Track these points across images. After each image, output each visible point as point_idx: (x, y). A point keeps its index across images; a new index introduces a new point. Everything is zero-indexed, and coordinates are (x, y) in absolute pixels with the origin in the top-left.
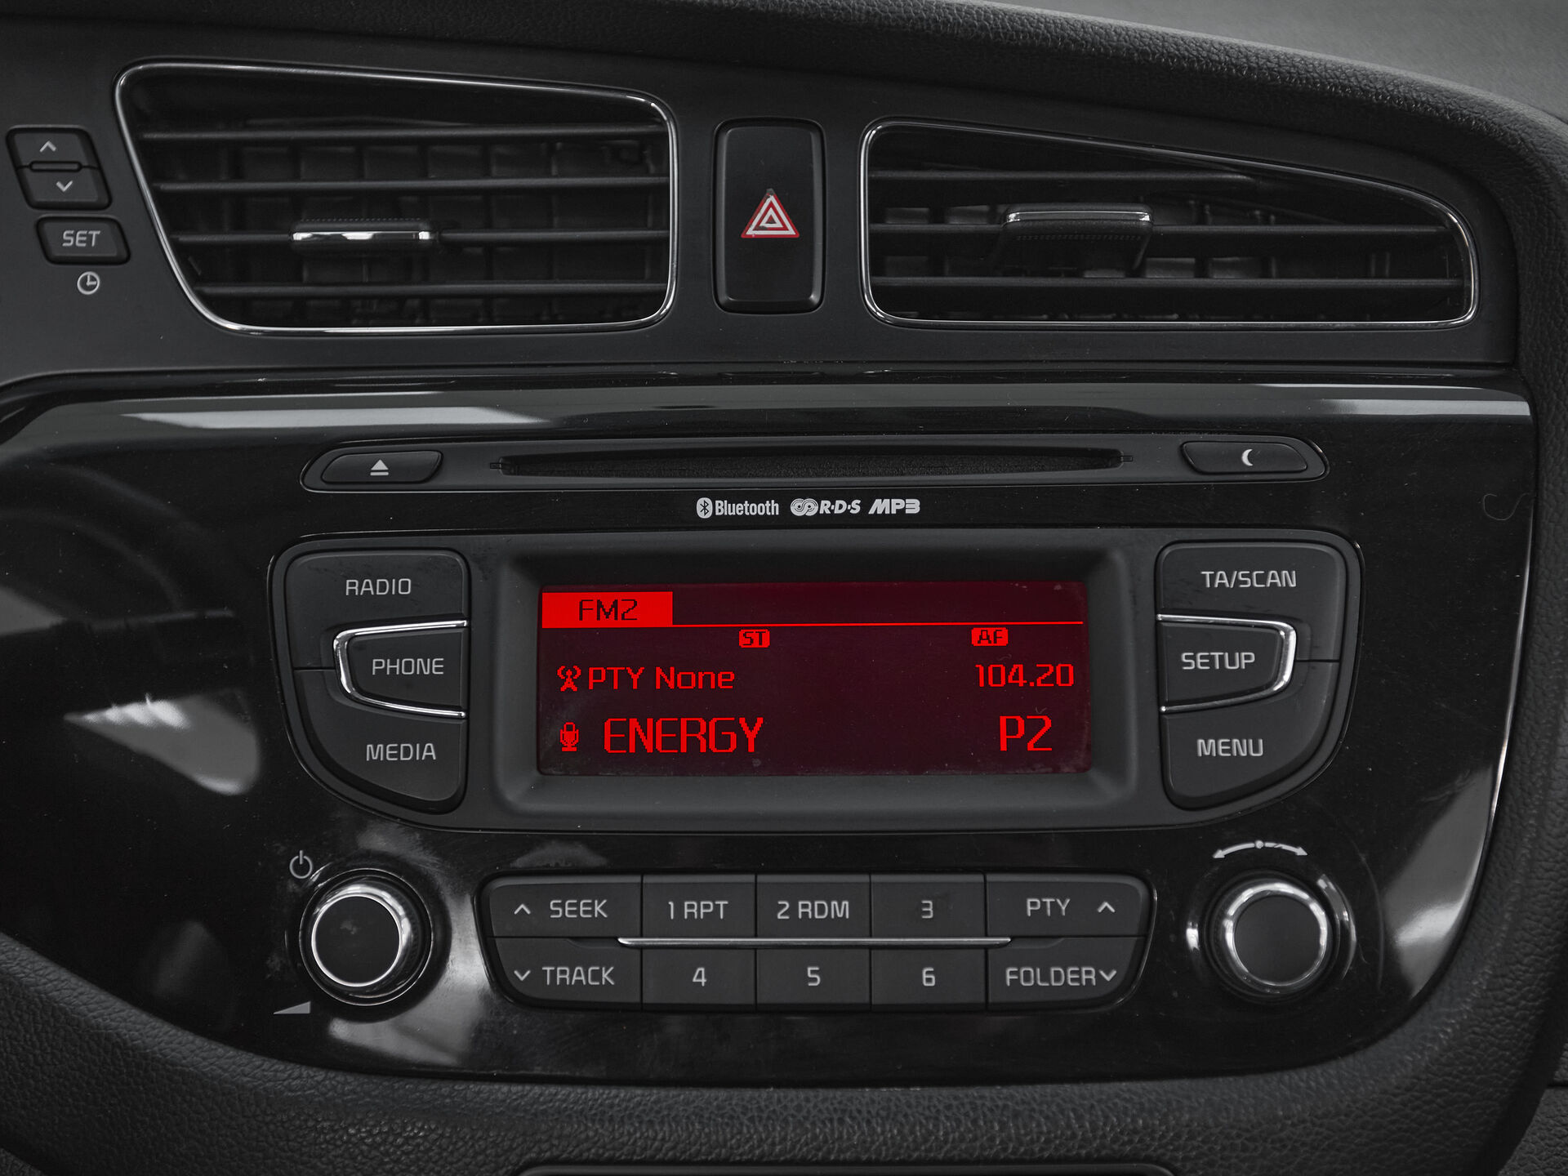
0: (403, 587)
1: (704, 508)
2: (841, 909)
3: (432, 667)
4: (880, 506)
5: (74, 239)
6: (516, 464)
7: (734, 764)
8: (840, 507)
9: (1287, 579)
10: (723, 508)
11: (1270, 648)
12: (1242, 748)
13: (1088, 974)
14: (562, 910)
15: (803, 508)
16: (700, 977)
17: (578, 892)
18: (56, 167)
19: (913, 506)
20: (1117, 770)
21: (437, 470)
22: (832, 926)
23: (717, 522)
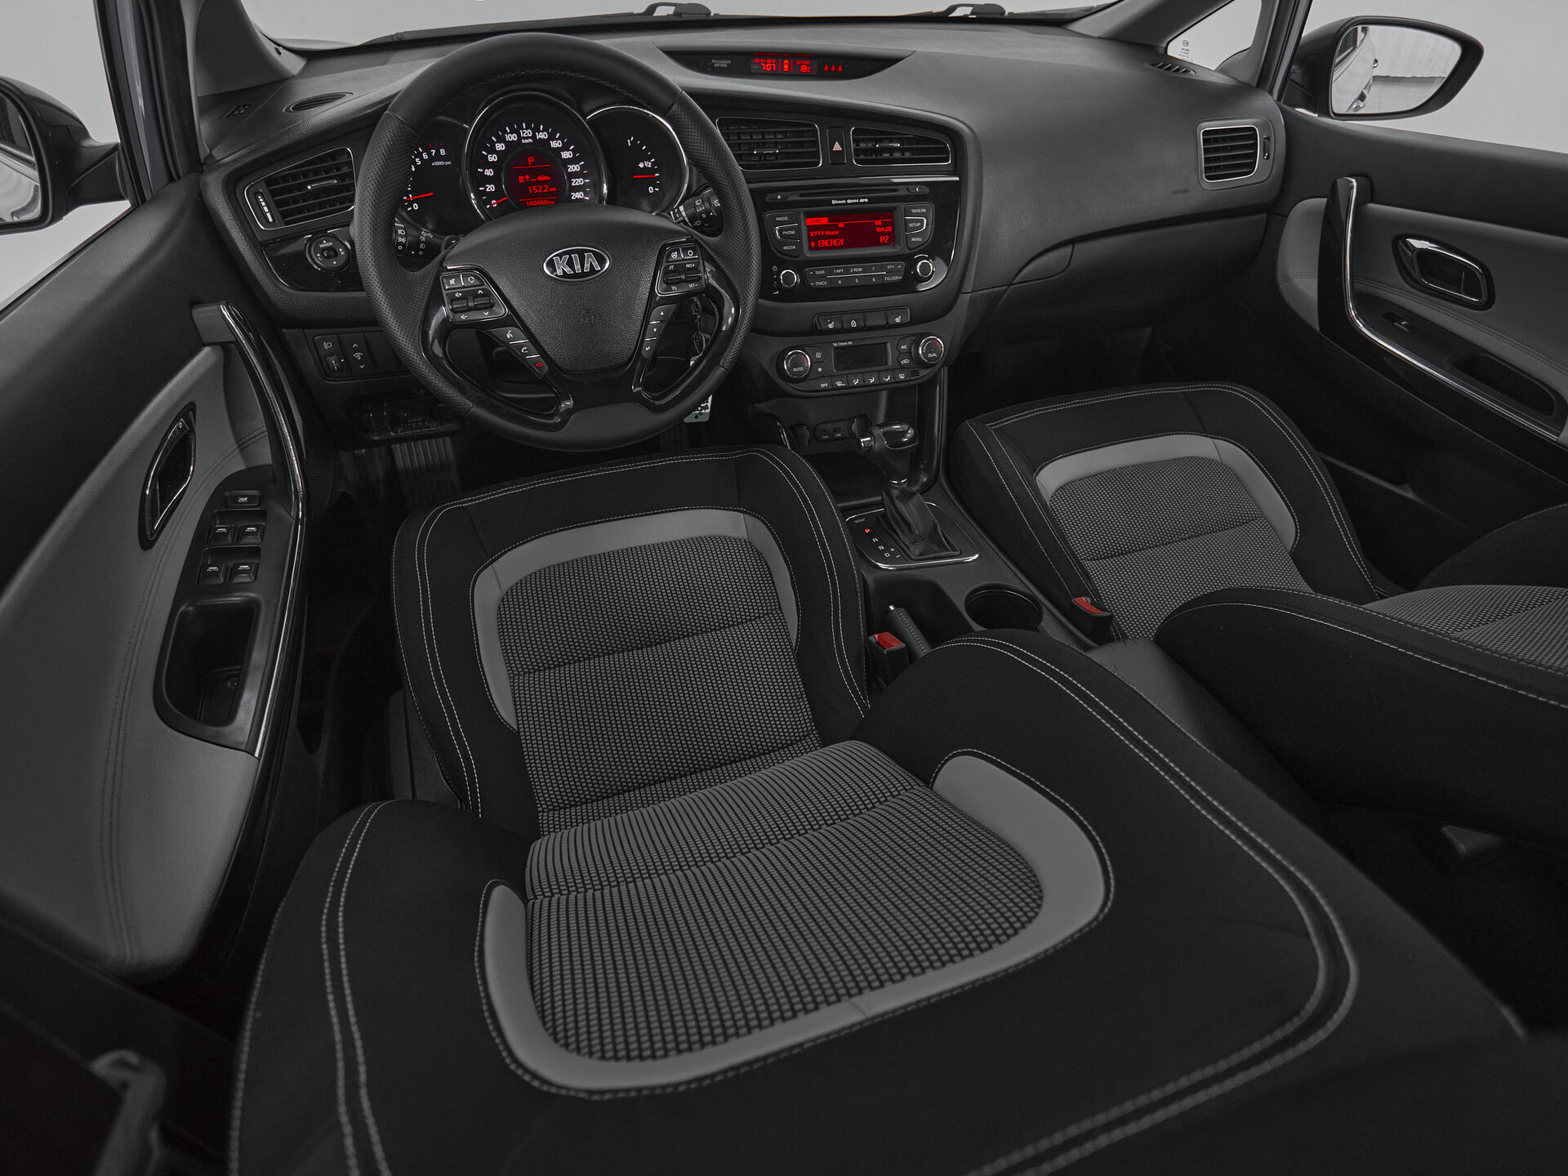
0: (786, 218)
1: (834, 202)
2: (860, 270)
3: (792, 232)
4: (861, 200)
7: (839, 248)
8: (855, 201)
9: (924, 210)
10: (836, 202)
11: (922, 221)
12: (919, 239)
13: (897, 278)
14: (817, 273)
15: (849, 201)
16: (840, 282)
17: (820, 270)
19: (867, 200)
20: (900, 244)
21: (788, 197)
22: (860, 272)
23: (836, 204)
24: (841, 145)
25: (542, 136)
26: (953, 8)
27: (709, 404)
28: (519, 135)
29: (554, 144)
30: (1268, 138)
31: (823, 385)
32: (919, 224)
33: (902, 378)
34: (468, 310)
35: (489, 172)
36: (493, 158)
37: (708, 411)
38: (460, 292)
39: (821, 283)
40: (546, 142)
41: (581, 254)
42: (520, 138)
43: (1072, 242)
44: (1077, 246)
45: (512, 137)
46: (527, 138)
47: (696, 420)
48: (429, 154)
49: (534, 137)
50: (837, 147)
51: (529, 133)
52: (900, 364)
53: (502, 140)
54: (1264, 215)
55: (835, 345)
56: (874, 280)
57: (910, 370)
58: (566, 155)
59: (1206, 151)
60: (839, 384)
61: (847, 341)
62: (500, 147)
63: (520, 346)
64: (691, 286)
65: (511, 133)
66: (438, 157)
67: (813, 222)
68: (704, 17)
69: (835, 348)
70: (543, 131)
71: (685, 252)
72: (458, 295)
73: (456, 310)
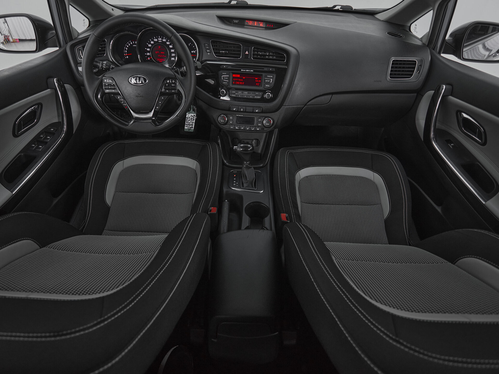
0: (226, 74)
1: (242, 70)
2: (247, 93)
3: (227, 78)
4: (251, 71)
5: (208, 51)
6: (232, 67)
7: (242, 85)
8: (249, 71)
9: (272, 76)
10: (243, 70)
11: (270, 80)
12: (268, 86)
13: (259, 97)
14: (233, 92)
15: (247, 71)
16: (240, 96)
17: (234, 91)
18: (207, 46)
19: (253, 71)
20: (262, 87)
21: (227, 67)
22: (246, 94)
23: (242, 71)
24: (248, 52)
25: (164, 40)
26: (335, 6)
27: (193, 127)
29: (168, 43)
30: (421, 65)
31: (231, 127)
32: (269, 81)
33: (258, 130)
34: (109, 89)
35: (148, 49)
36: (150, 45)
37: (193, 129)
38: (107, 84)
39: (234, 95)
40: (165, 42)
41: (140, 78)
42: (158, 40)
43: (332, 94)
44: (333, 96)
45: (156, 40)
46: (160, 41)
47: (189, 131)
48: (132, 43)
49: (162, 40)
50: (247, 53)
51: (160, 39)
52: (258, 125)
53: (153, 40)
54: (416, 94)
55: (237, 115)
56: (251, 97)
57: (261, 127)
58: (171, 46)
59: (392, 67)
60: (237, 128)
61: (241, 115)
62: (152, 42)
63: (121, 101)
64: (173, 91)
65: (156, 39)
66: (135, 44)
67: (234, 76)
69: (237, 117)
70: (164, 39)
71: (172, 81)
72: (107, 85)
73: (106, 89)
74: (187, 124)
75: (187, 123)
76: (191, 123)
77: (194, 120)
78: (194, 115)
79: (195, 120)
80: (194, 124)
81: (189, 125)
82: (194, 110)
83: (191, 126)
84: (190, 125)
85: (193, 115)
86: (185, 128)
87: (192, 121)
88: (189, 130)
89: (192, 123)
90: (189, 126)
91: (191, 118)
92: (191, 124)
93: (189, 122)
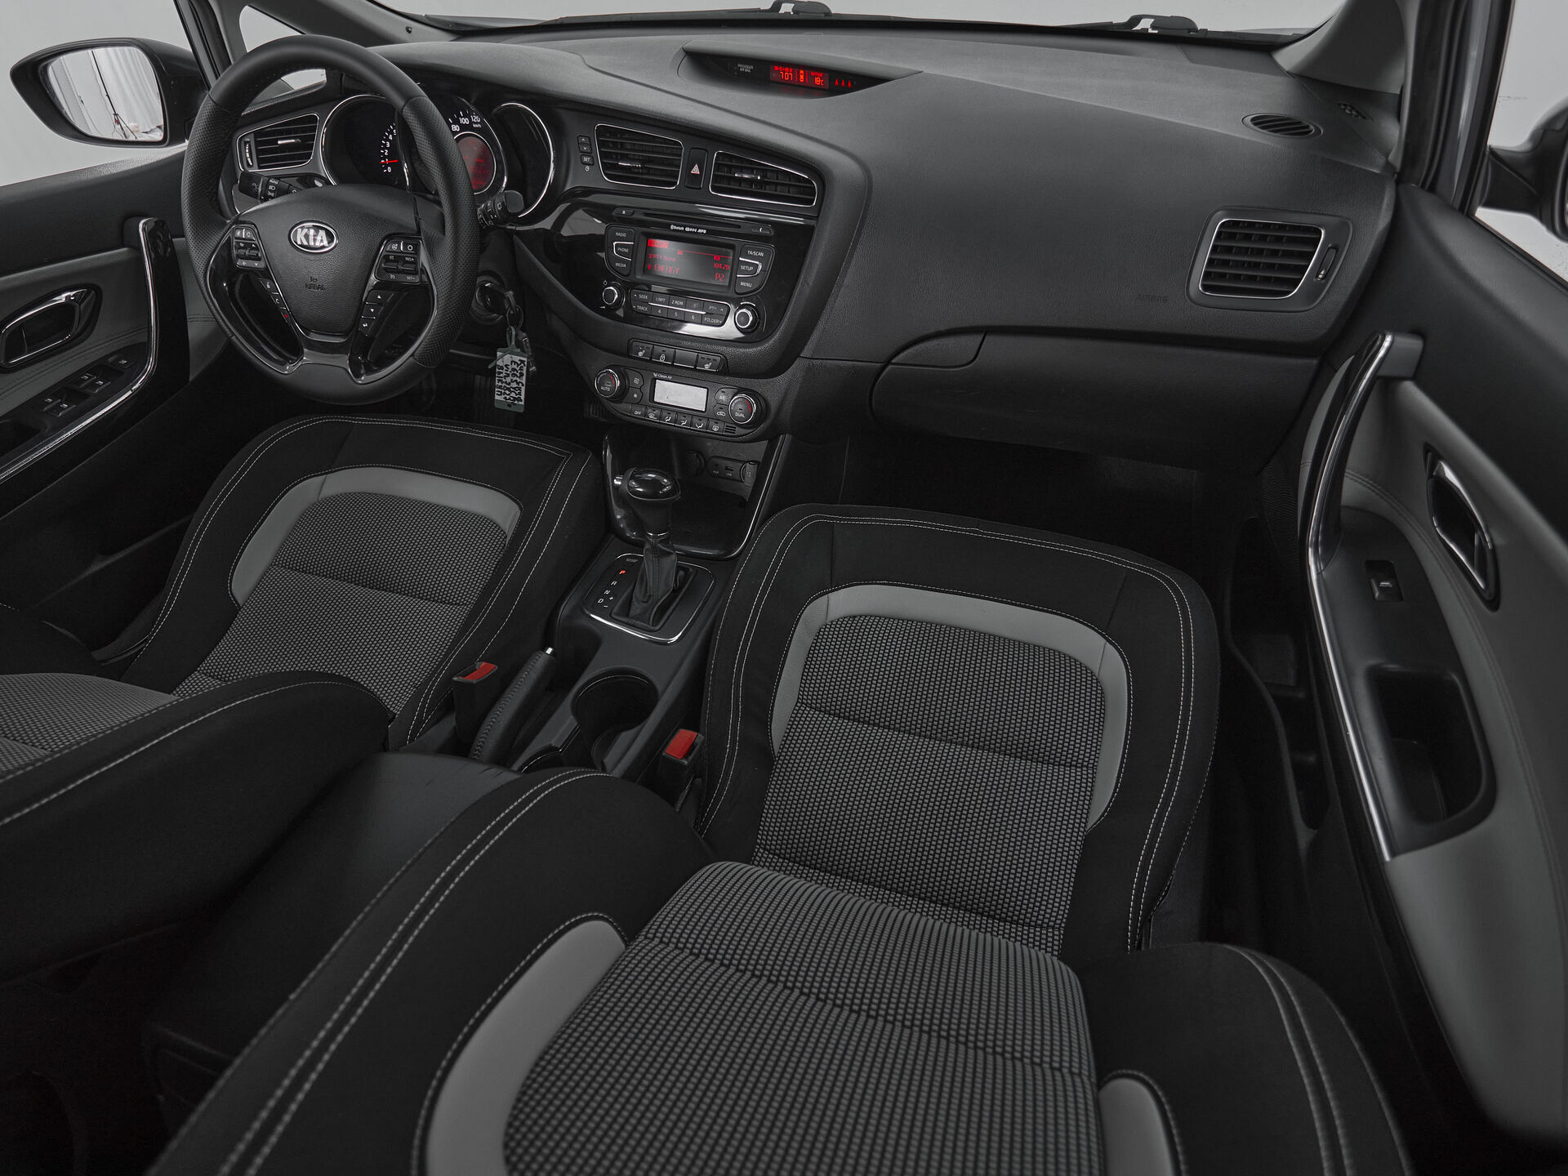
0: (624, 235)
1: (672, 227)
2: (682, 303)
3: (627, 251)
4: (700, 231)
5: (586, 159)
6: (646, 215)
8: (693, 230)
9: (762, 254)
10: (675, 228)
11: (756, 267)
12: (748, 285)
14: (641, 296)
15: (687, 229)
16: (660, 311)
17: (644, 294)
18: (584, 144)
19: (705, 232)
21: (633, 213)
22: (680, 306)
23: (674, 230)
24: (701, 169)
26: (1136, 20)
27: (523, 397)
28: (470, 120)
30: (1336, 248)
31: (637, 413)
32: (751, 268)
33: (716, 429)
34: (246, 258)
37: (522, 403)
38: (244, 243)
39: (642, 308)
43: (986, 331)
44: (990, 340)
45: (465, 121)
46: (477, 123)
47: (509, 409)
49: (481, 122)
50: (696, 170)
51: (478, 119)
52: (715, 414)
53: (457, 122)
54: (1315, 362)
57: (724, 423)
59: (1215, 248)
60: (651, 416)
62: (455, 127)
63: (275, 297)
64: (411, 278)
65: (464, 117)
68: (822, 16)
71: (405, 245)
72: (242, 245)
73: (240, 257)
74: (500, 387)
75: (500, 384)
76: (514, 385)
77: (522, 375)
78: (522, 362)
79: (524, 377)
80: (523, 389)
81: (509, 389)
82: (519, 344)
83: (513, 395)
84: (511, 392)
85: (517, 359)
86: (497, 397)
87: (515, 378)
88: (509, 405)
89: (518, 383)
90: (507, 392)
91: (514, 369)
92: (514, 388)
93: (508, 380)
